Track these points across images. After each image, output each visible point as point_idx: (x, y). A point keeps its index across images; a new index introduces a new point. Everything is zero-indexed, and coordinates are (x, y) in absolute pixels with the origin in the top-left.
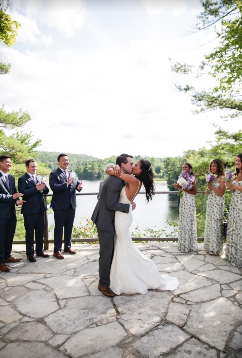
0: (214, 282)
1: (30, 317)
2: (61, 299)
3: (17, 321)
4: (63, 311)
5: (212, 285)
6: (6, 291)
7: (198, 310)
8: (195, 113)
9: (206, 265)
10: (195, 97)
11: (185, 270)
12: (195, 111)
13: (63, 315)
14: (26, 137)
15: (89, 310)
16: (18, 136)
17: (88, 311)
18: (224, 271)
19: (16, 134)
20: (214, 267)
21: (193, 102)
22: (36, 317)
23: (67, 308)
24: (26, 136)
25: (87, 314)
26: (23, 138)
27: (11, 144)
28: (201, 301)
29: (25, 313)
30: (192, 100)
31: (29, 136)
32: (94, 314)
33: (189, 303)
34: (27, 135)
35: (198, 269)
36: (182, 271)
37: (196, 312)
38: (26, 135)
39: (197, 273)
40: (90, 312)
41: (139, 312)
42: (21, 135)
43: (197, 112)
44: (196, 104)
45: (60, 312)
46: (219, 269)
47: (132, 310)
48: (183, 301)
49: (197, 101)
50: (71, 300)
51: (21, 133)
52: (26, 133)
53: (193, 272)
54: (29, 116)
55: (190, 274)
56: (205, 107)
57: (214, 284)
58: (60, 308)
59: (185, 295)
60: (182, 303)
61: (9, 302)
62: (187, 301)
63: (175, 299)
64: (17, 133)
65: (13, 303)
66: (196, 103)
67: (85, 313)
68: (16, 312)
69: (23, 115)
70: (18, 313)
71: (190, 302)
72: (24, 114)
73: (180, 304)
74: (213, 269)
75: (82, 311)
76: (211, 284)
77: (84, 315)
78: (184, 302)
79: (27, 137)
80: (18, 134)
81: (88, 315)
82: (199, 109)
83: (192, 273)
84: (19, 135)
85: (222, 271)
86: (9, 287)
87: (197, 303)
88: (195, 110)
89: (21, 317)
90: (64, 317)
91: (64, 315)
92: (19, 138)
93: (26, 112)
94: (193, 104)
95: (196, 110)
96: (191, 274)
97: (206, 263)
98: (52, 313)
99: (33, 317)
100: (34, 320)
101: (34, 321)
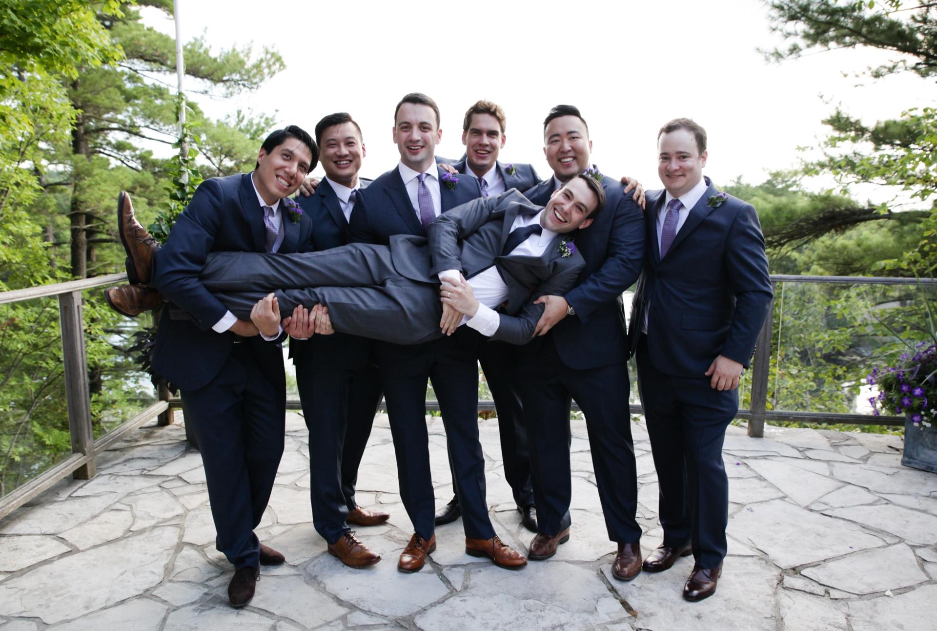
0: (889, 540)
1: (368, 612)
2: (447, 566)
3: (337, 622)
4: (464, 601)
5: (884, 547)
6: (275, 536)
7: (871, 617)
8: (773, 59)
9: (844, 489)
10: (781, 8)
11: (786, 499)
12: (773, 54)
13: (468, 613)
14: (263, 125)
15: (543, 600)
16: (241, 121)
17: (539, 602)
18: (905, 511)
19: (236, 114)
20: (870, 498)
21: (774, 25)
22: (386, 613)
23: (473, 591)
24: (263, 120)
25: (539, 613)
26: (255, 128)
27: (224, 140)
28: (872, 590)
29: (352, 602)
30: (770, 16)
31: (271, 123)
32: (562, 612)
33: (834, 594)
34: (267, 119)
35: (824, 500)
36: (778, 501)
37: (869, 622)
38: (261, 117)
39: (826, 509)
40: (548, 608)
41: (696, 614)
42: (250, 117)
43: (778, 55)
44: (781, 30)
45: (455, 601)
46: (888, 502)
47: (671, 607)
48: (816, 588)
49: (786, 22)
50: (480, 571)
51: (249, 111)
52: (264, 114)
53: (813, 507)
54: (279, 59)
55: (806, 512)
56: (802, 43)
57: (889, 545)
58: (453, 592)
59: (814, 570)
60: (815, 592)
61: (294, 566)
62: (828, 589)
63: (789, 581)
64: (239, 112)
65: (305, 569)
66: (781, 26)
67: (532, 609)
68: (325, 596)
69: (263, 56)
70: (331, 600)
71: (840, 592)
72: (267, 53)
73: (808, 596)
74: (871, 502)
75: (523, 603)
76: (881, 543)
77: (533, 613)
78: (820, 590)
79: (267, 124)
80: (241, 116)
81: (542, 614)
82: (784, 46)
83: (811, 510)
84: (243, 118)
85: (899, 508)
86: (282, 525)
87: (861, 596)
88: (773, 51)
89: (342, 611)
90: (474, 617)
91: (473, 612)
92: (243, 127)
93: (273, 48)
94: (774, 30)
95: (776, 49)
96: (809, 512)
97: (842, 484)
98: (433, 605)
99: (379, 612)
100: (386, 622)
101: (386, 625)
